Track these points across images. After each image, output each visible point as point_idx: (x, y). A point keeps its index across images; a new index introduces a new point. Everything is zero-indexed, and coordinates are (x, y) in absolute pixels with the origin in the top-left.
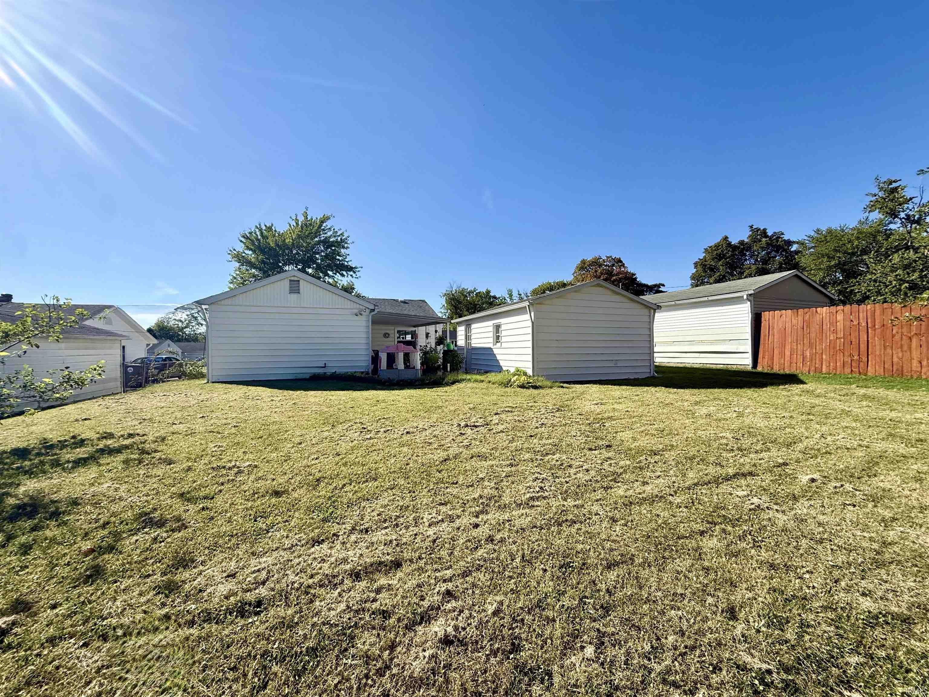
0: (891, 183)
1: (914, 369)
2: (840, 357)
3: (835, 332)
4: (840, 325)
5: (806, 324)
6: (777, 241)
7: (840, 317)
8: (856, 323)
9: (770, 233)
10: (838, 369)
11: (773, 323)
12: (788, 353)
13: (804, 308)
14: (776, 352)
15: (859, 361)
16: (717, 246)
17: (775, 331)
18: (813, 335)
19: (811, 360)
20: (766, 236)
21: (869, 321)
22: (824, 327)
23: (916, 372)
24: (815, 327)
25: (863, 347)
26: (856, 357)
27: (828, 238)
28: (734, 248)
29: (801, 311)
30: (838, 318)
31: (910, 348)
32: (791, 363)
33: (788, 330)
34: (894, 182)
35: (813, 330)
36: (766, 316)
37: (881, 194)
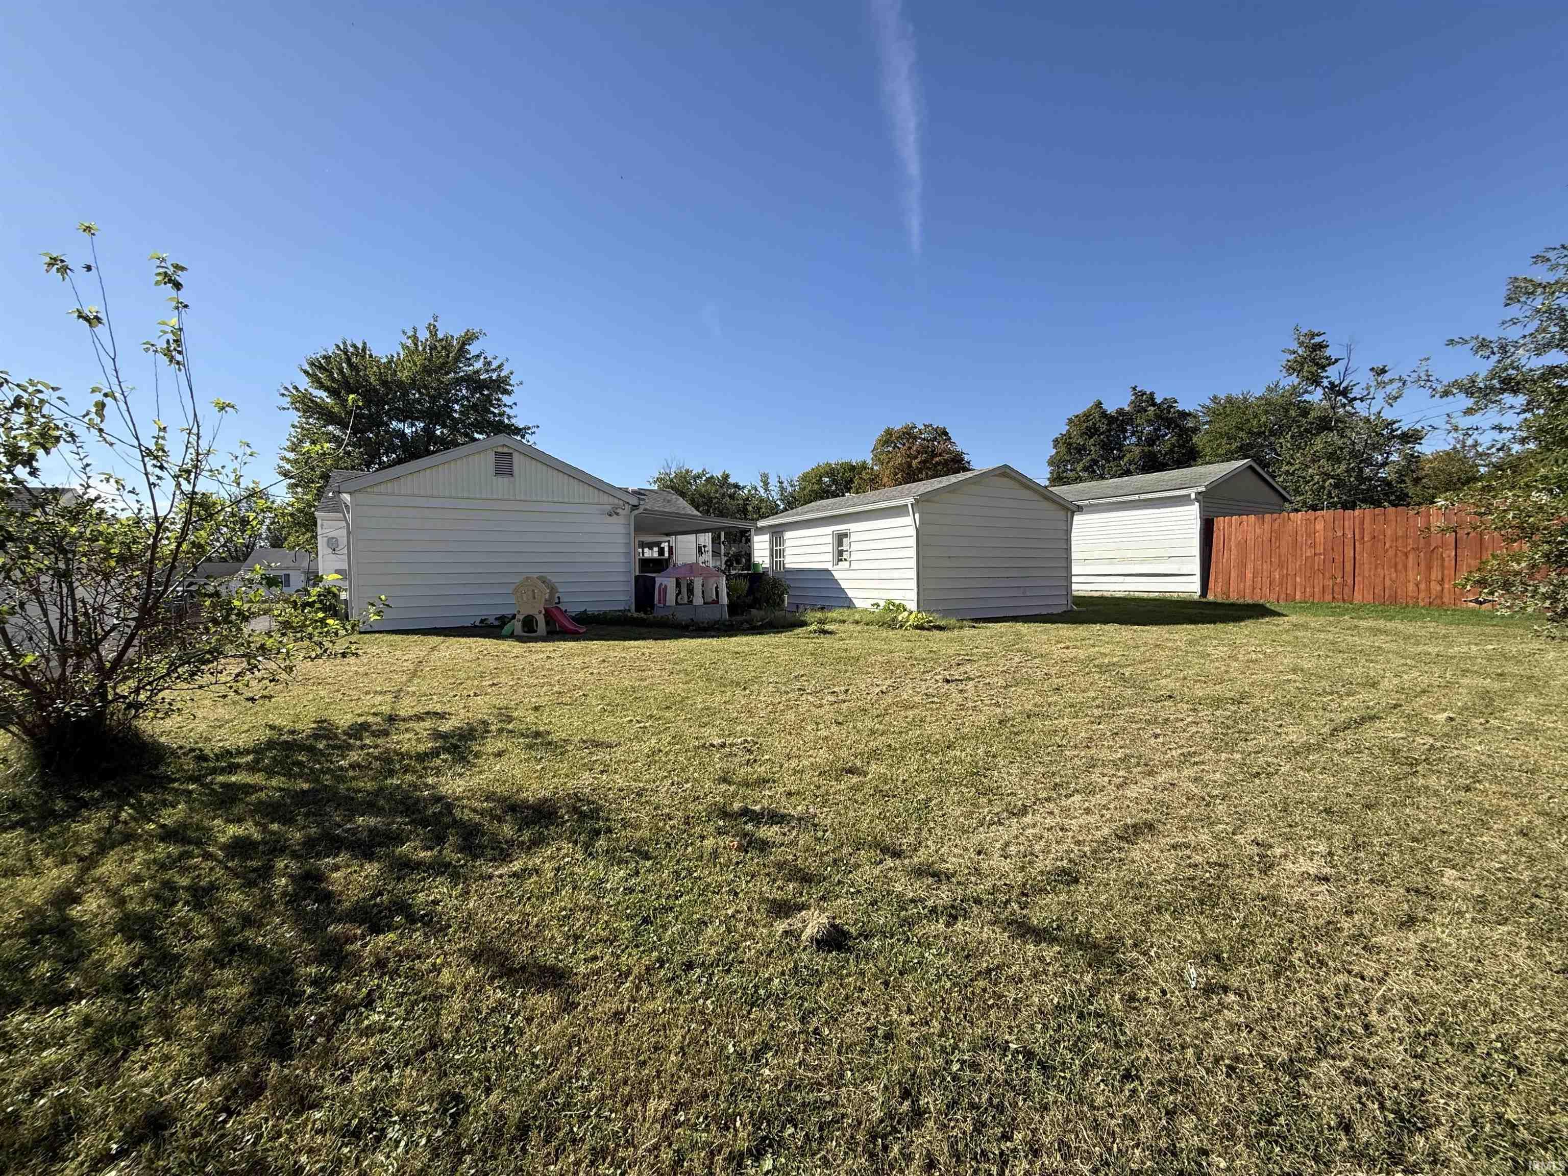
0: (1313, 336)
1: (1410, 594)
2: (1319, 581)
3: (1314, 545)
4: (1320, 538)
5: (1275, 536)
6: (1169, 412)
7: (1319, 526)
8: (1339, 534)
9: (1158, 401)
10: (1317, 596)
11: (1230, 534)
12: (1249, 575)
13: (1272, 513)
14: (1233, 574)
15: (1344, 585)
16: (1087, 416)
17: (1233, 544)
18: (1284, 550)
19: (1281, 584)
20: (1154, 404)
21: (1357, 531)
22: (1299, 539)
23: (1412, 597)
24: (1286, 540)
25: (1349, 567)
26: (1339, 580)
27: (1228, 411)
28: (1111, 419)
29: (1267, 516)
30: (1318, 527)
31: (1405, 567)
32: (1254, 588)
33: (1250, 543)
34: (1318, 335)
35: (1283, 543)
36: (1220, 523)
37: (1301, 351)
